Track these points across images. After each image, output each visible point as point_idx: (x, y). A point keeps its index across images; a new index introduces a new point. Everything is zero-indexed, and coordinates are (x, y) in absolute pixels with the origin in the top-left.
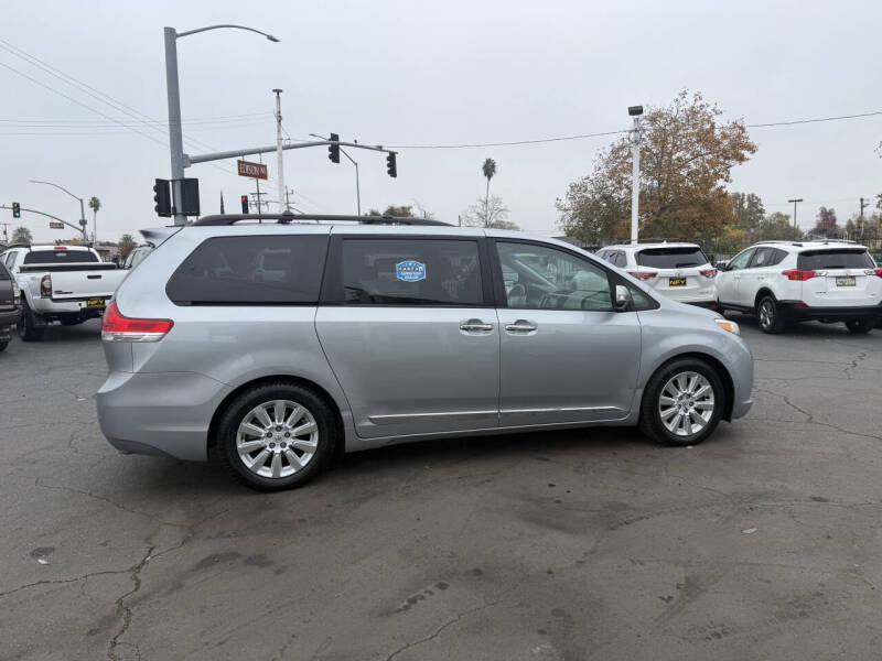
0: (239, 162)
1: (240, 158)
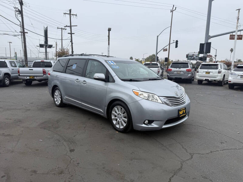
0: (231, 35)
1: (231, 34)
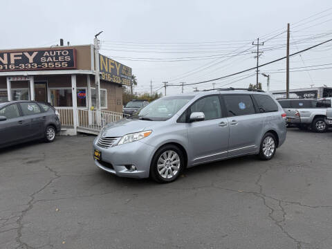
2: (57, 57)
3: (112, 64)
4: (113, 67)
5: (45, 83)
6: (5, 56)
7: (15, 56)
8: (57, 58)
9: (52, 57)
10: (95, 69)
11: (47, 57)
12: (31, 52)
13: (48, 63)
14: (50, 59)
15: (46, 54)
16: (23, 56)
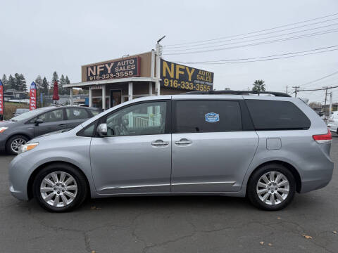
2: (126, 66)
3: (180, 69)
4: (183, 73)
5: (120, 91)
6: (95, 68)
7: (101, 68)
8: (126, 68)
9: (123, 67)
10: (155, 76)
11: (119, 67)
12: (109, 64)
13: (120, 72)
14: (121, 69)
15: (119, 63)
16: (105, 68)
